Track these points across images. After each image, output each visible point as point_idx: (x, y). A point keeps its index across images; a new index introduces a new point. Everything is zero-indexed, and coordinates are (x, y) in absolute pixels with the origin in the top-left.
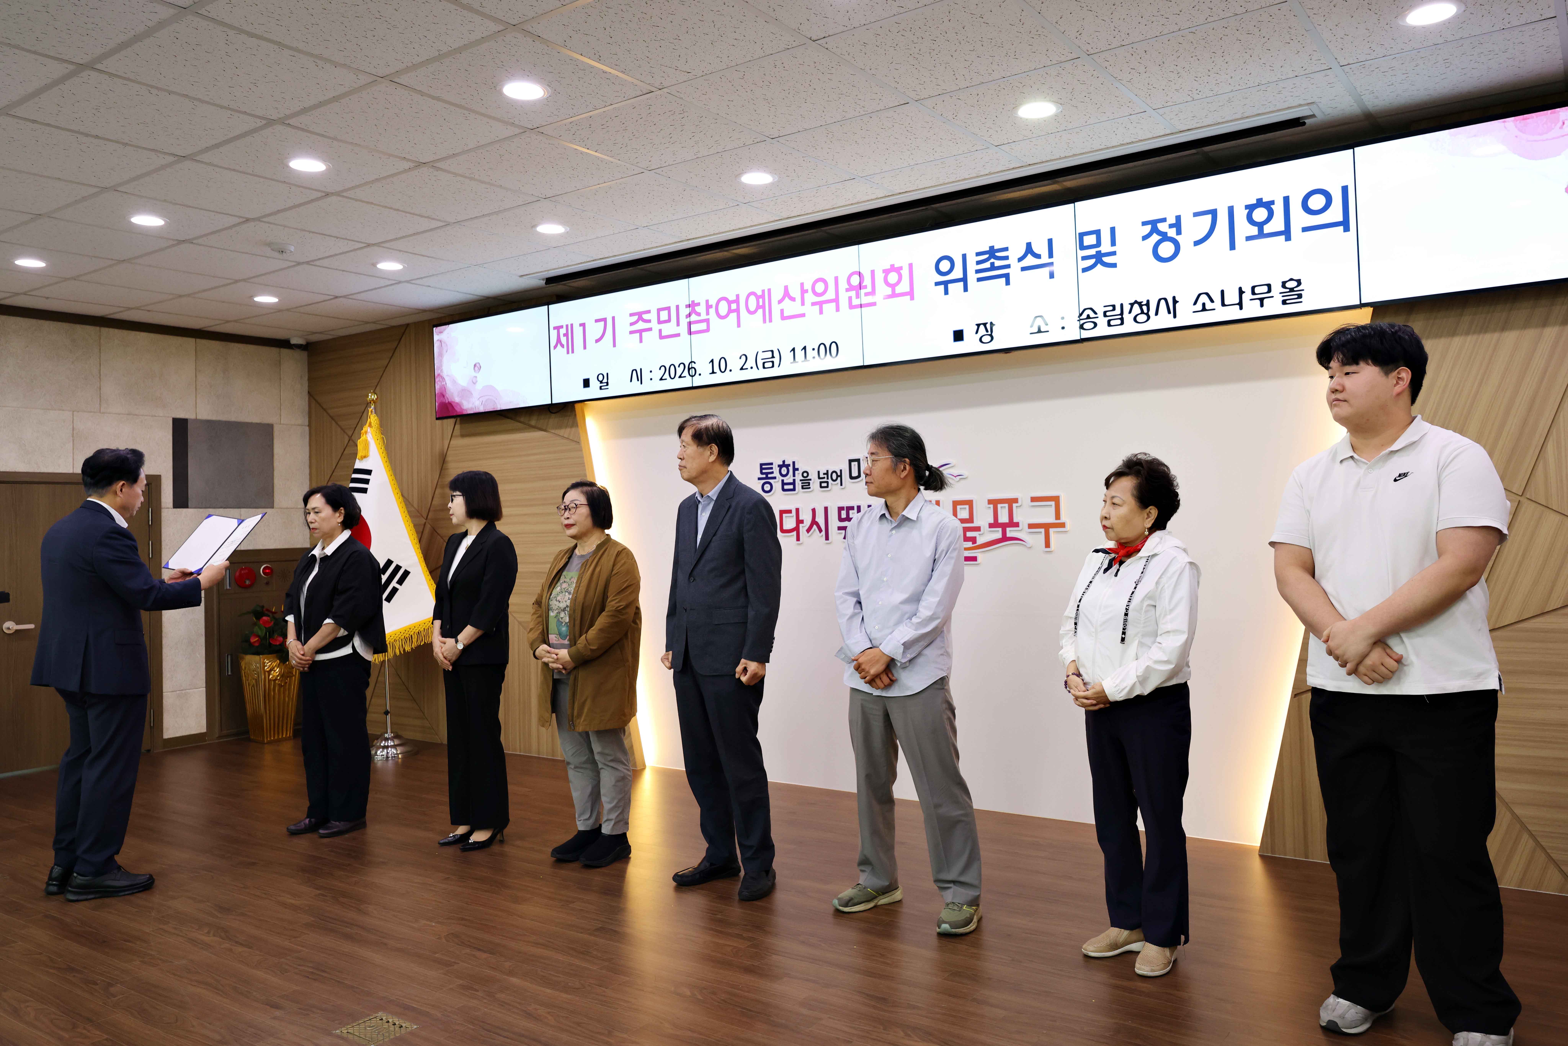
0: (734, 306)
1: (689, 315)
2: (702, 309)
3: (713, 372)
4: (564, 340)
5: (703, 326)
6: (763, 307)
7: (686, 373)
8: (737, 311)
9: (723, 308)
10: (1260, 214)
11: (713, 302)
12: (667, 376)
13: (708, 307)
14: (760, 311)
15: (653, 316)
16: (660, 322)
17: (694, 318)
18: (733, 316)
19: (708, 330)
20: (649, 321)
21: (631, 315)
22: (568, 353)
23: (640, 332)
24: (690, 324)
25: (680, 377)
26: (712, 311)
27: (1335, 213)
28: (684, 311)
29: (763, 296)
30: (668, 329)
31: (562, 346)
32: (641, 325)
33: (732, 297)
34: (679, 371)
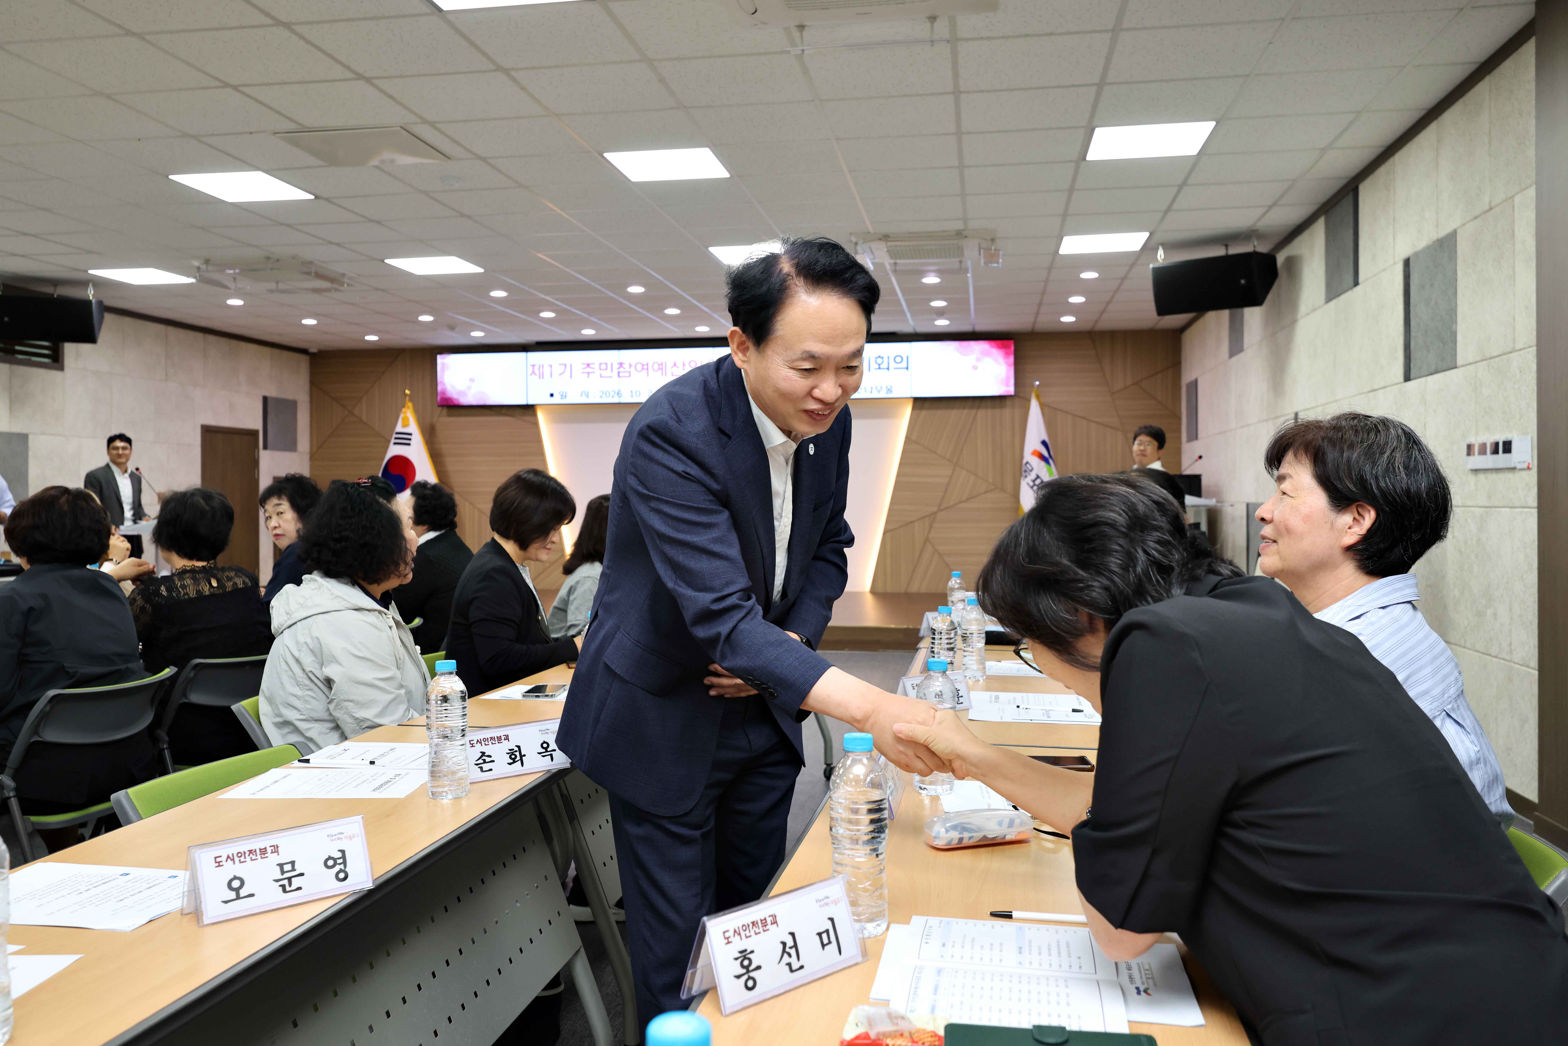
0: (645, 367)
1: (619, 368)
2: (626, 366)
3: (632, 396)
4: (537, 372)
5: (627, 374)
6: (662, 369)
7: (616, 395)
8: (647, 369)
9: (639, 367)
10: (879, 361)
11: (633, 364)
12: (604, 395)
13: (630, 366)
14: (660, 371)
15: (596, 366)
16: (600, 369)
17: (621, 369)
18: (645, 371)
19: (630, 376)
20: (594, 368)
21: (583, 364)
22: (540, 378)
23: (588, 373)
24: (619, 373)
25: (613, 397)
26: (633, 368)
27: (904, 364)
28: (616, 366)
29: (662, 364)
30: (604, 373)
31: (536, 375)
32: (588, 370)
33: (645, 363)
34: (612, 394)
